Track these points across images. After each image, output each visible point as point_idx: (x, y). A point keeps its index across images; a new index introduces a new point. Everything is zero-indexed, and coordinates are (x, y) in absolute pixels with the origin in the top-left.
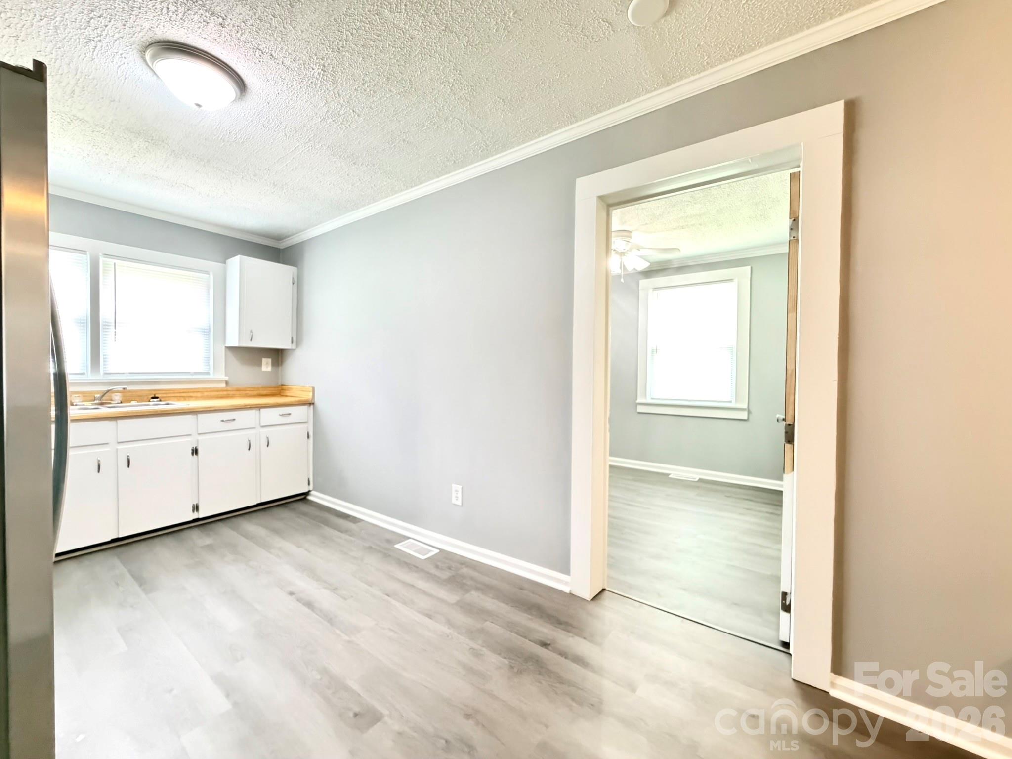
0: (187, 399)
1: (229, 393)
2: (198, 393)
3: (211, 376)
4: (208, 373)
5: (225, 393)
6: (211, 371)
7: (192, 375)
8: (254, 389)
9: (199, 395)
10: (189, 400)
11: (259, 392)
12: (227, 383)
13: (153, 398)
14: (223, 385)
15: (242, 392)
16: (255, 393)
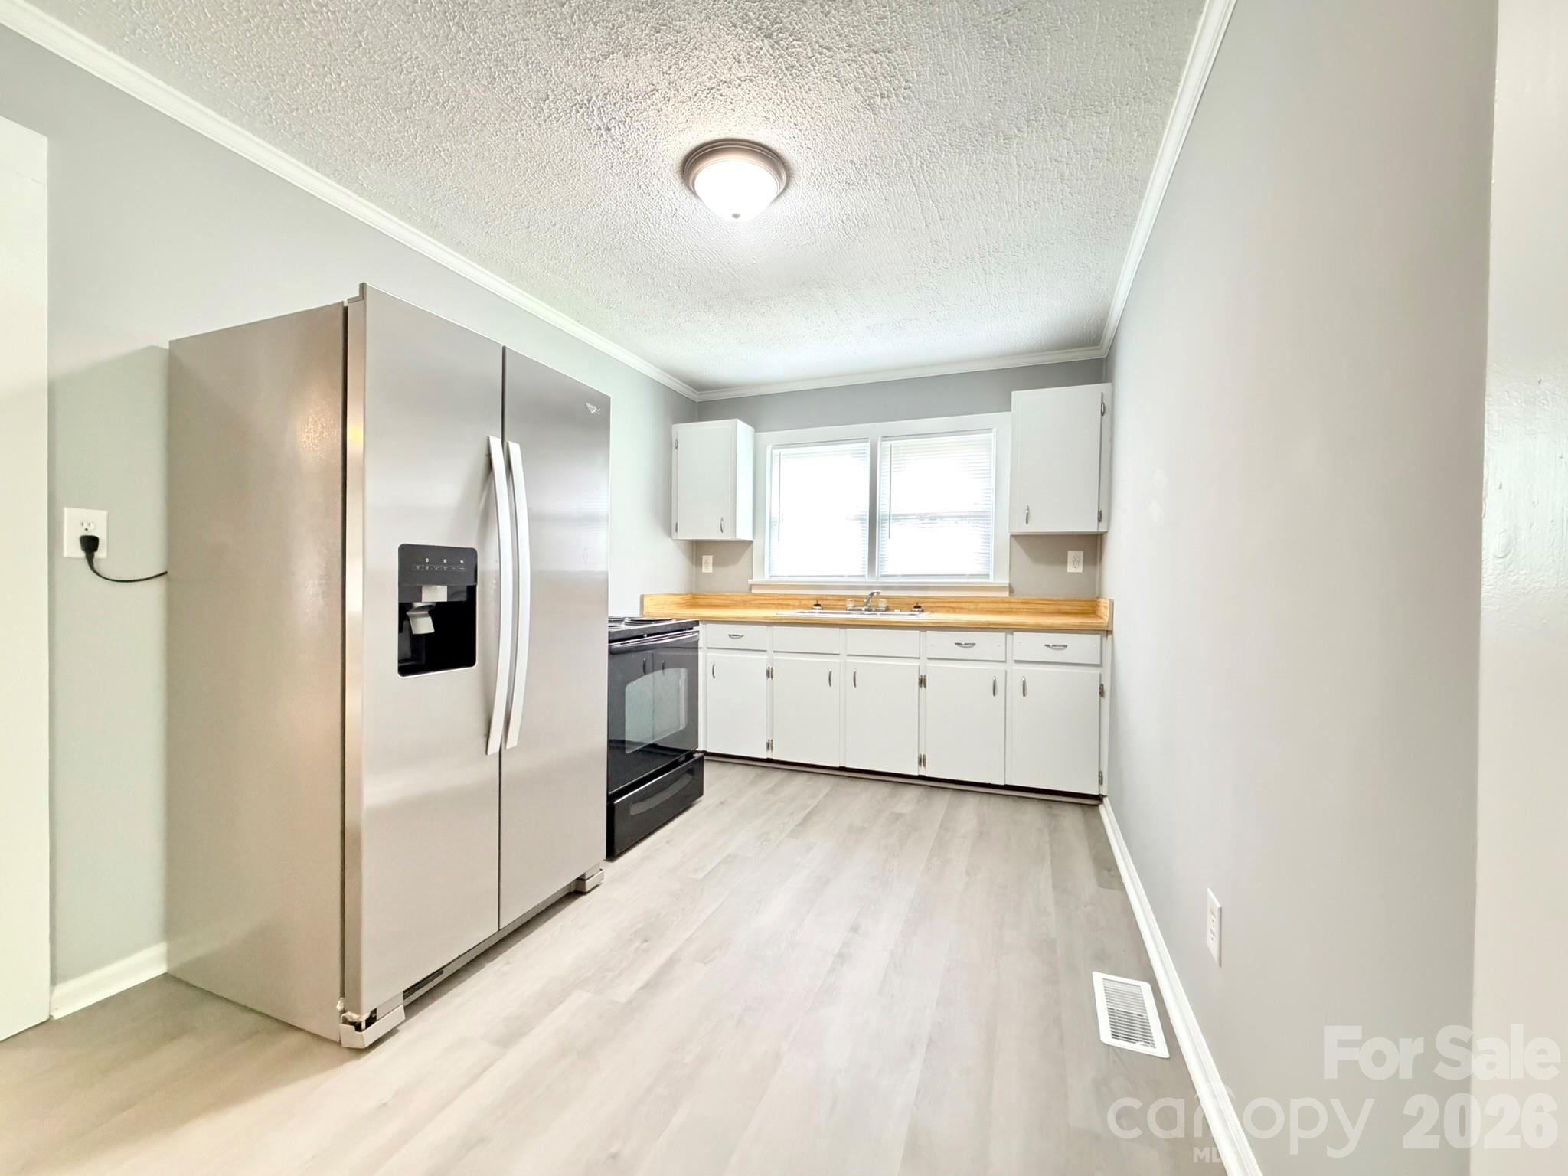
0: (957, 611)
1: (1012, 606)
2: (972, 604)
3: (991, 581)
4: (987, 576)
5: (1007, 606)
6: (992, 575)
7: (968, 578)
8: (1049, 602)
9: (972, 606)
10: (960, 613)
11: (1058, 607)
12: (1011, 590)
13: (915, 607)
14: (1006, 594)
15: (1031, 606)
16: (1052, 608)
